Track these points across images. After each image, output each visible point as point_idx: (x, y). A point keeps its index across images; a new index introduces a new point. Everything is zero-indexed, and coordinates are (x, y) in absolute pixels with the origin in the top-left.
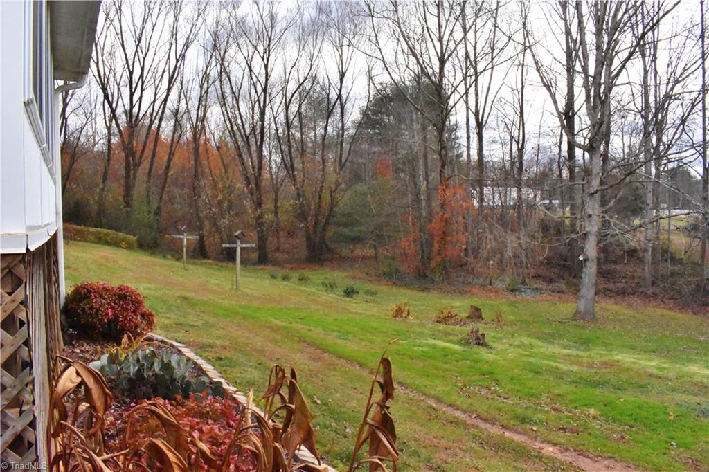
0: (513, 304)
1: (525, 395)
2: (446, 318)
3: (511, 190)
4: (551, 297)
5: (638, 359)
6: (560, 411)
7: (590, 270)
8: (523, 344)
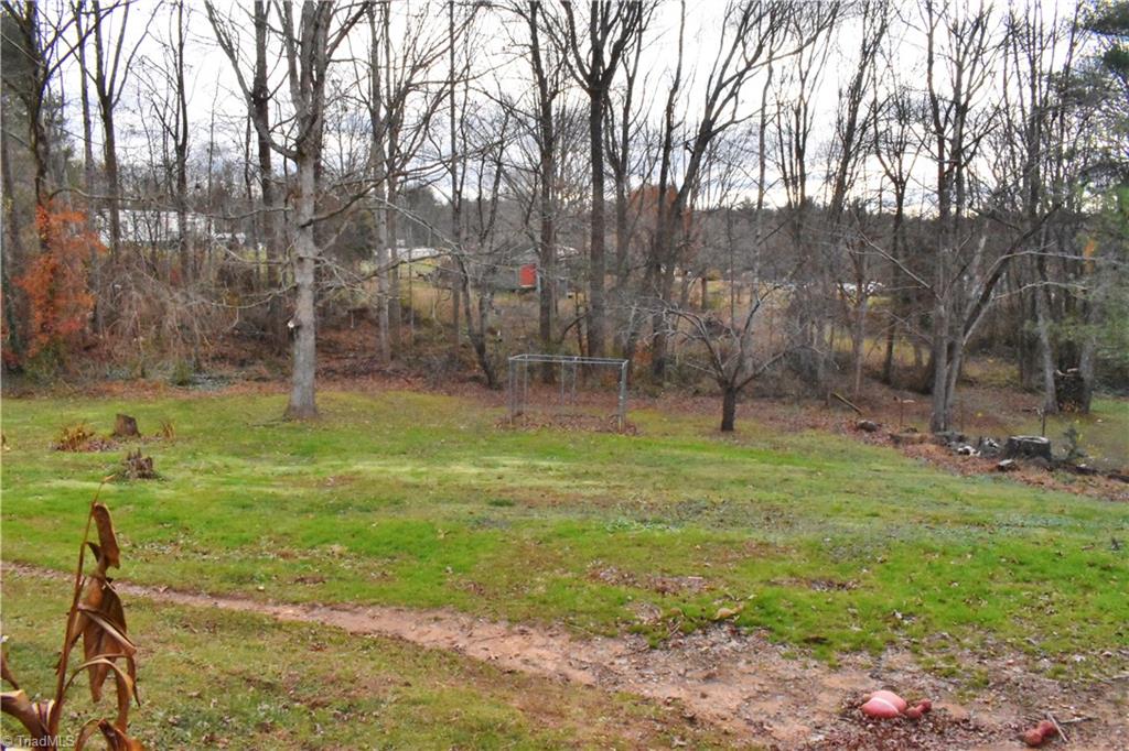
0: (185, 405)
1: (235, 542)
2: (74, 441)
3: (167, 216)
4: (246, 390)
5: (386, 465)
6: (292, 556)
7: (305, 344)
8: (215, 467)
